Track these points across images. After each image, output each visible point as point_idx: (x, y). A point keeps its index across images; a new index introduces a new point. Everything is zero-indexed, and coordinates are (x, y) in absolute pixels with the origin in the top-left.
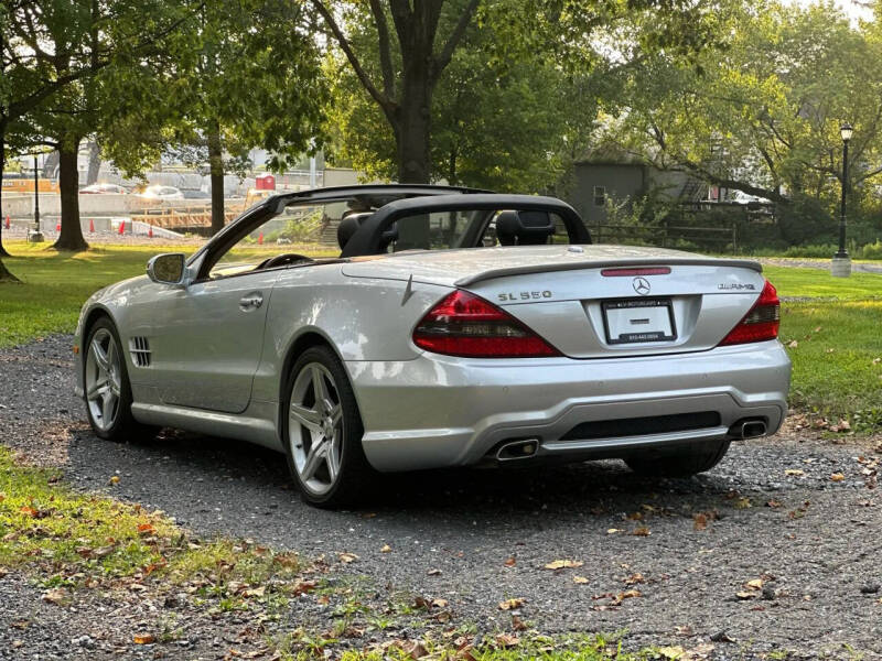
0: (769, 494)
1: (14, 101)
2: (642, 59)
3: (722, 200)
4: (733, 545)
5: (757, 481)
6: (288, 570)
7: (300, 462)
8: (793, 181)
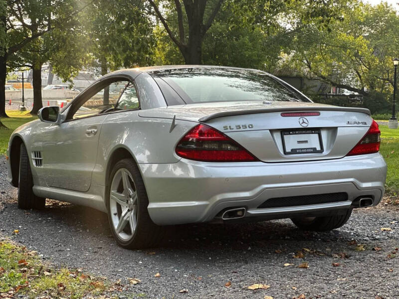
0: (373, 242)
1: (11, 46)
2: (301, 28)
3: (338, 93)
4: (356, 275)
5: (366, 235)
6: (98, 290)
7: (116, 222)
8: (370, 85)
